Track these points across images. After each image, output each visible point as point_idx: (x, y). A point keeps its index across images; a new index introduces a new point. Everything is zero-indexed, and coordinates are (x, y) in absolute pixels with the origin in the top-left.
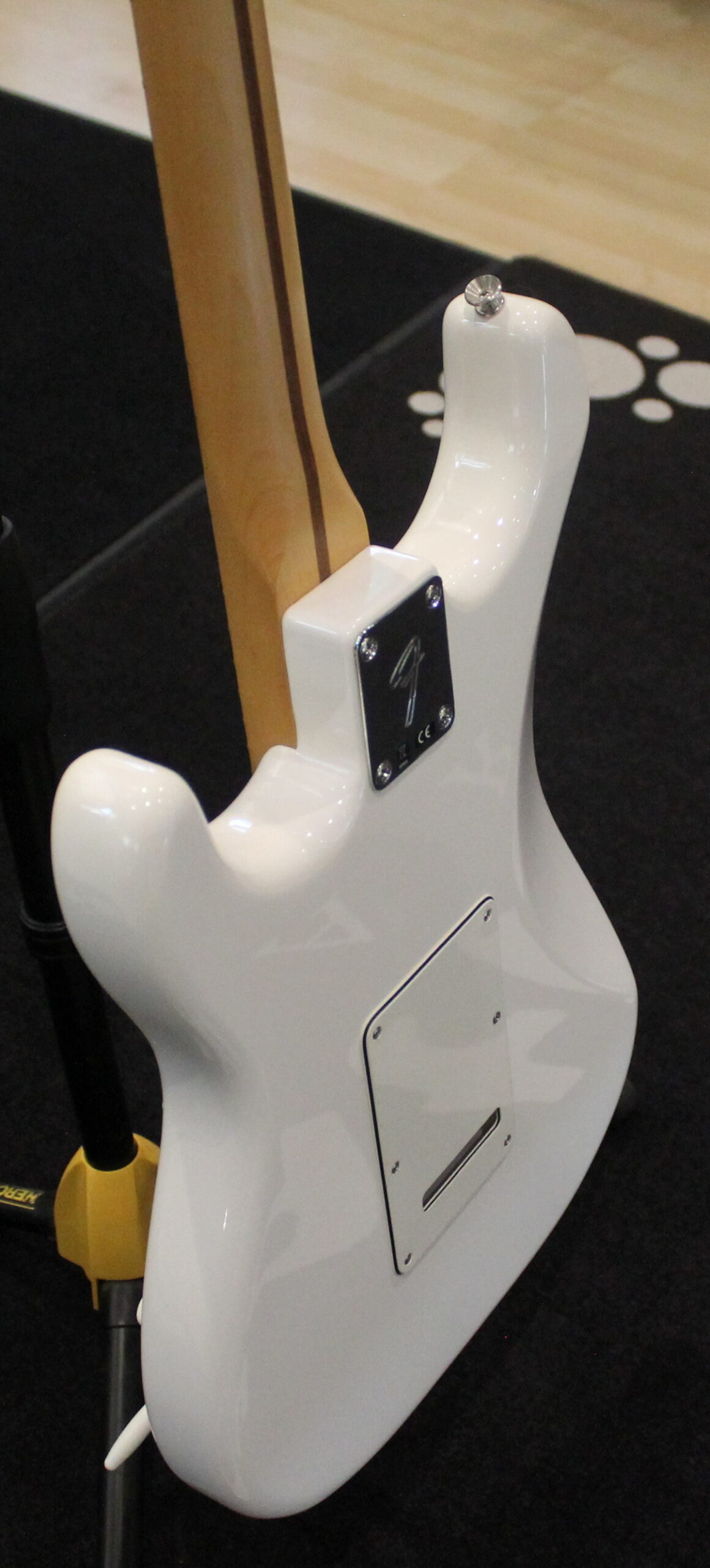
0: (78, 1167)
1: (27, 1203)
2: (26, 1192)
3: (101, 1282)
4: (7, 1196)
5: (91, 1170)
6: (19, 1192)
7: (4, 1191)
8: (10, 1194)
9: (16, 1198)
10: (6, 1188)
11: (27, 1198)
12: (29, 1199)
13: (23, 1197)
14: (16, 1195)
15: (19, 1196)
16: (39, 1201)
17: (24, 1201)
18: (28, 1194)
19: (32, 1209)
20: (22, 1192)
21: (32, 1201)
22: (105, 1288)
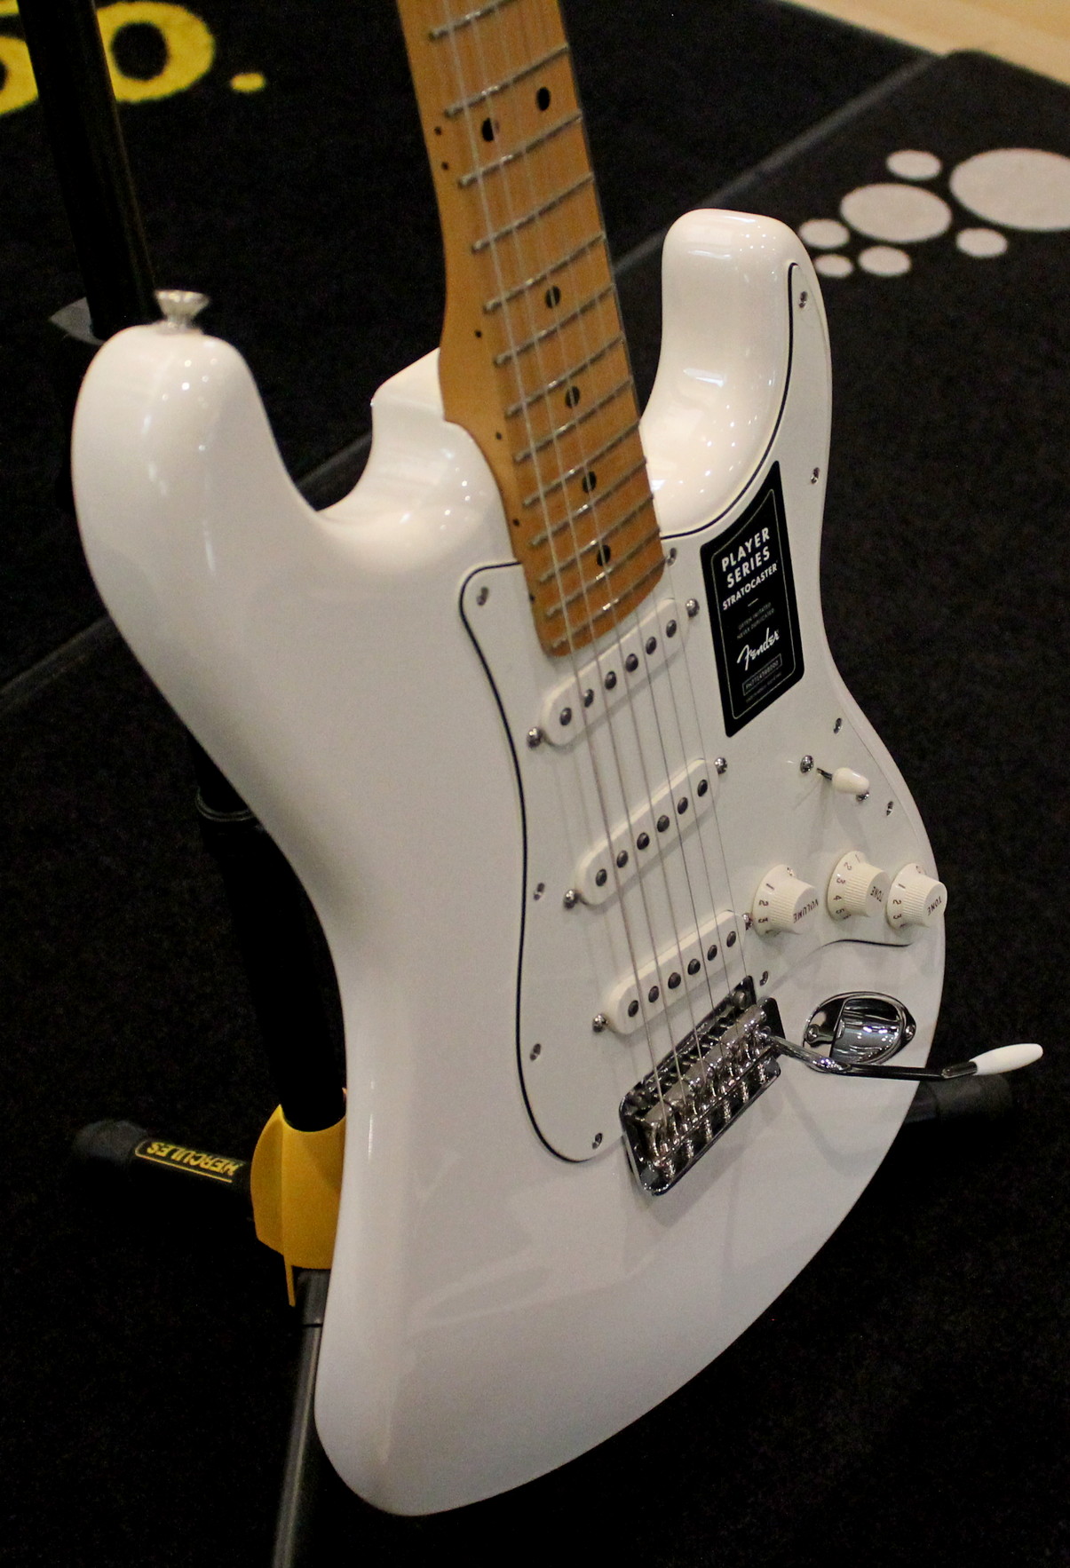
0: (277, 1124)
1: (225, 1175)
2: (226, 1161)
3: (297, 1271)
4: (203, 1165)
5: (287, 1128)
6: (218, 1161)
7: (201, 1159)
8: (206, 1164)
9: (214, 1169)
10: (204, 1156)
11: (225, 1169)
12: (228, 1170)
13: (223, 1167)
14: (214, 1165)
15: (216, 1166)
16: (237, 1173)
17: (222, 1172)
18: (228, 1164)
19: (230, 1181)
20: (221, 1162)
21: (231, 1173)
22: (302, 1278)
